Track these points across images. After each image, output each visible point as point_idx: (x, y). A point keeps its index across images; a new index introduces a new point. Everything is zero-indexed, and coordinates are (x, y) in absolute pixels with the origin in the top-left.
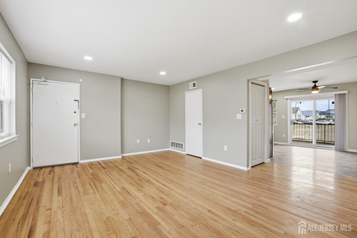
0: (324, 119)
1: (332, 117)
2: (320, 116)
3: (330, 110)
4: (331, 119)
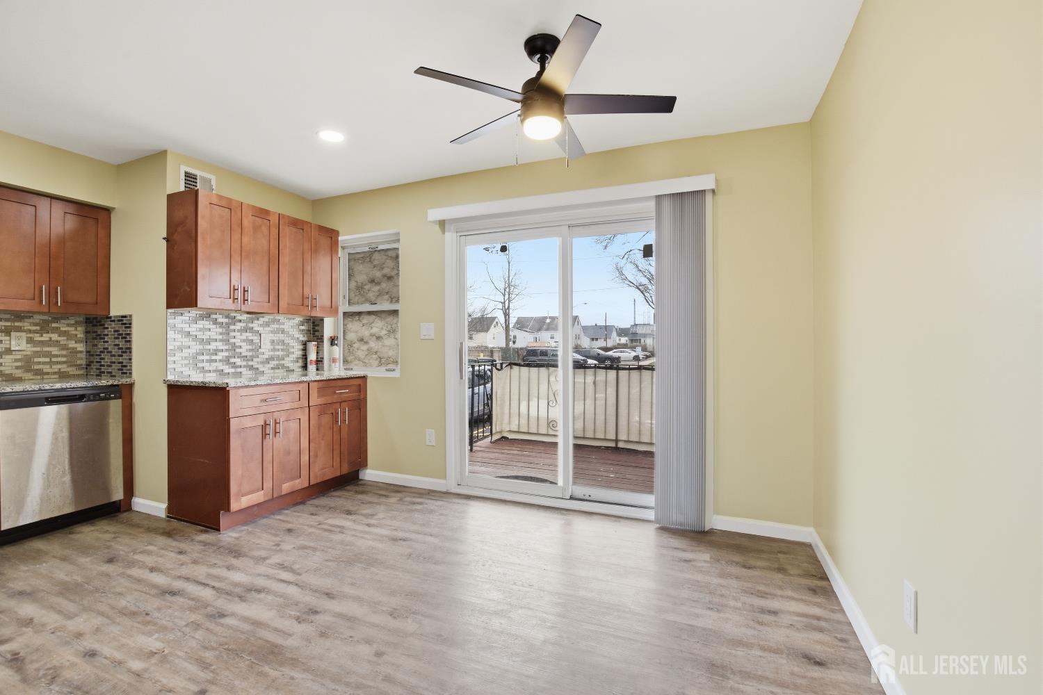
0: (625, 346)
1: (640, 340)
2: (618, 338)
3: (636, 325)
4: (637, 346)
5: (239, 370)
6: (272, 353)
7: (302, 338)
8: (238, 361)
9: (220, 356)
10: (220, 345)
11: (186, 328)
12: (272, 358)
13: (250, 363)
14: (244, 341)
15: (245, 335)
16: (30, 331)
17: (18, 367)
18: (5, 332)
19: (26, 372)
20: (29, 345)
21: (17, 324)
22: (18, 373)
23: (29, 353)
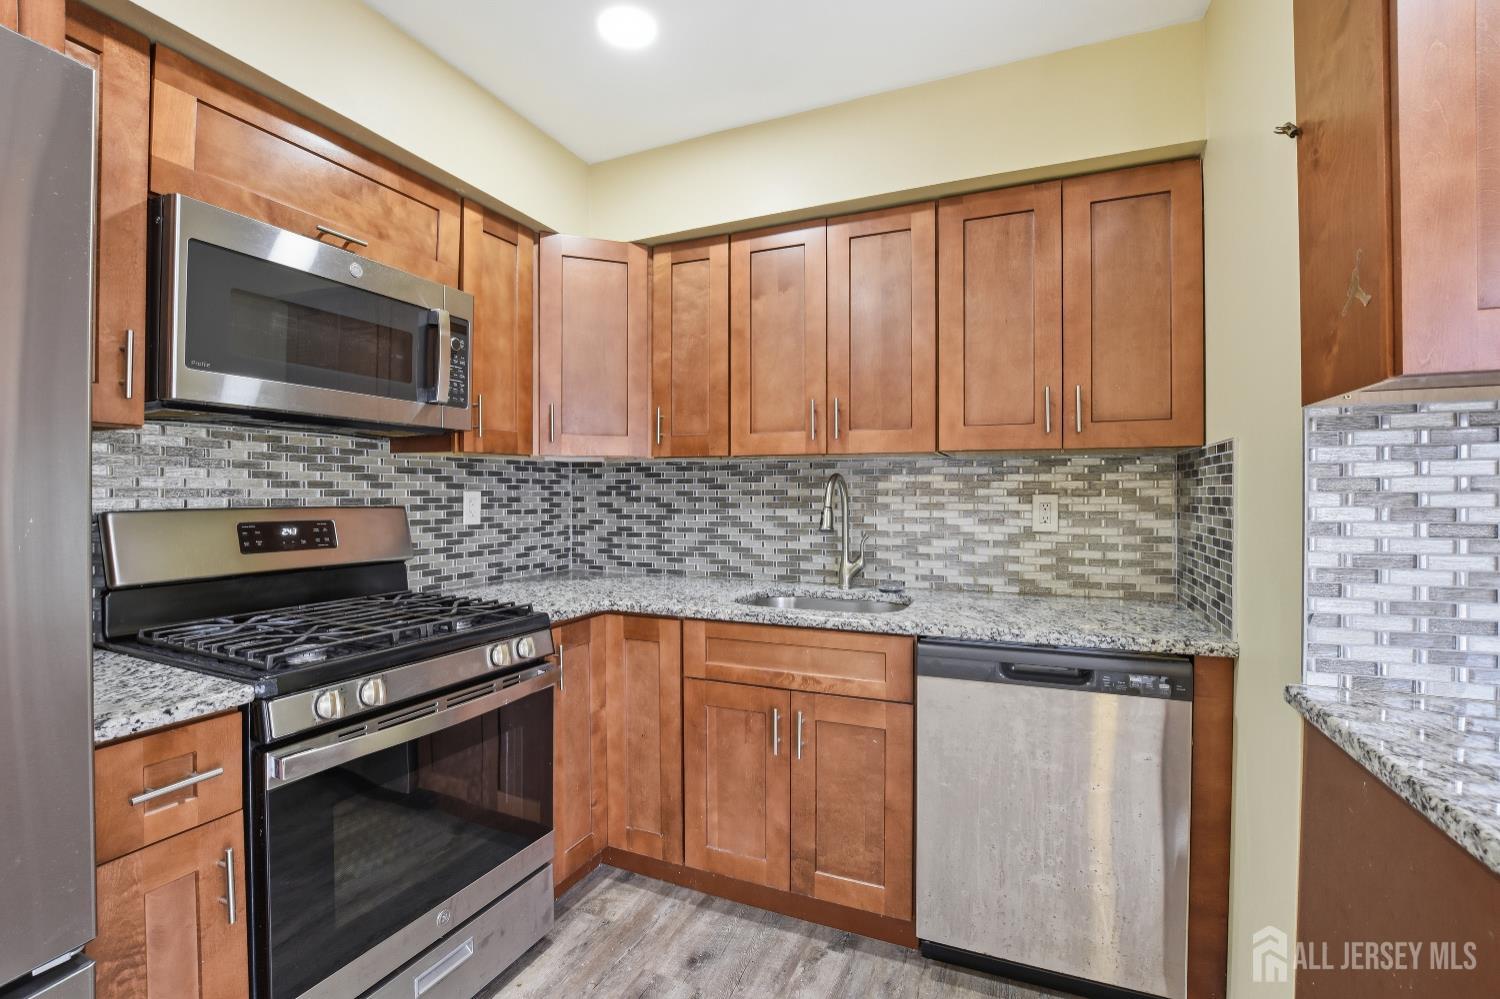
16: (1064, 492)
17: (1043, 568)
18: (1025, 495)
19: (1059, 577)
20: (1063, 523)
21: (1044, 477)
22: (1045, 580)
23: (1063, 539)
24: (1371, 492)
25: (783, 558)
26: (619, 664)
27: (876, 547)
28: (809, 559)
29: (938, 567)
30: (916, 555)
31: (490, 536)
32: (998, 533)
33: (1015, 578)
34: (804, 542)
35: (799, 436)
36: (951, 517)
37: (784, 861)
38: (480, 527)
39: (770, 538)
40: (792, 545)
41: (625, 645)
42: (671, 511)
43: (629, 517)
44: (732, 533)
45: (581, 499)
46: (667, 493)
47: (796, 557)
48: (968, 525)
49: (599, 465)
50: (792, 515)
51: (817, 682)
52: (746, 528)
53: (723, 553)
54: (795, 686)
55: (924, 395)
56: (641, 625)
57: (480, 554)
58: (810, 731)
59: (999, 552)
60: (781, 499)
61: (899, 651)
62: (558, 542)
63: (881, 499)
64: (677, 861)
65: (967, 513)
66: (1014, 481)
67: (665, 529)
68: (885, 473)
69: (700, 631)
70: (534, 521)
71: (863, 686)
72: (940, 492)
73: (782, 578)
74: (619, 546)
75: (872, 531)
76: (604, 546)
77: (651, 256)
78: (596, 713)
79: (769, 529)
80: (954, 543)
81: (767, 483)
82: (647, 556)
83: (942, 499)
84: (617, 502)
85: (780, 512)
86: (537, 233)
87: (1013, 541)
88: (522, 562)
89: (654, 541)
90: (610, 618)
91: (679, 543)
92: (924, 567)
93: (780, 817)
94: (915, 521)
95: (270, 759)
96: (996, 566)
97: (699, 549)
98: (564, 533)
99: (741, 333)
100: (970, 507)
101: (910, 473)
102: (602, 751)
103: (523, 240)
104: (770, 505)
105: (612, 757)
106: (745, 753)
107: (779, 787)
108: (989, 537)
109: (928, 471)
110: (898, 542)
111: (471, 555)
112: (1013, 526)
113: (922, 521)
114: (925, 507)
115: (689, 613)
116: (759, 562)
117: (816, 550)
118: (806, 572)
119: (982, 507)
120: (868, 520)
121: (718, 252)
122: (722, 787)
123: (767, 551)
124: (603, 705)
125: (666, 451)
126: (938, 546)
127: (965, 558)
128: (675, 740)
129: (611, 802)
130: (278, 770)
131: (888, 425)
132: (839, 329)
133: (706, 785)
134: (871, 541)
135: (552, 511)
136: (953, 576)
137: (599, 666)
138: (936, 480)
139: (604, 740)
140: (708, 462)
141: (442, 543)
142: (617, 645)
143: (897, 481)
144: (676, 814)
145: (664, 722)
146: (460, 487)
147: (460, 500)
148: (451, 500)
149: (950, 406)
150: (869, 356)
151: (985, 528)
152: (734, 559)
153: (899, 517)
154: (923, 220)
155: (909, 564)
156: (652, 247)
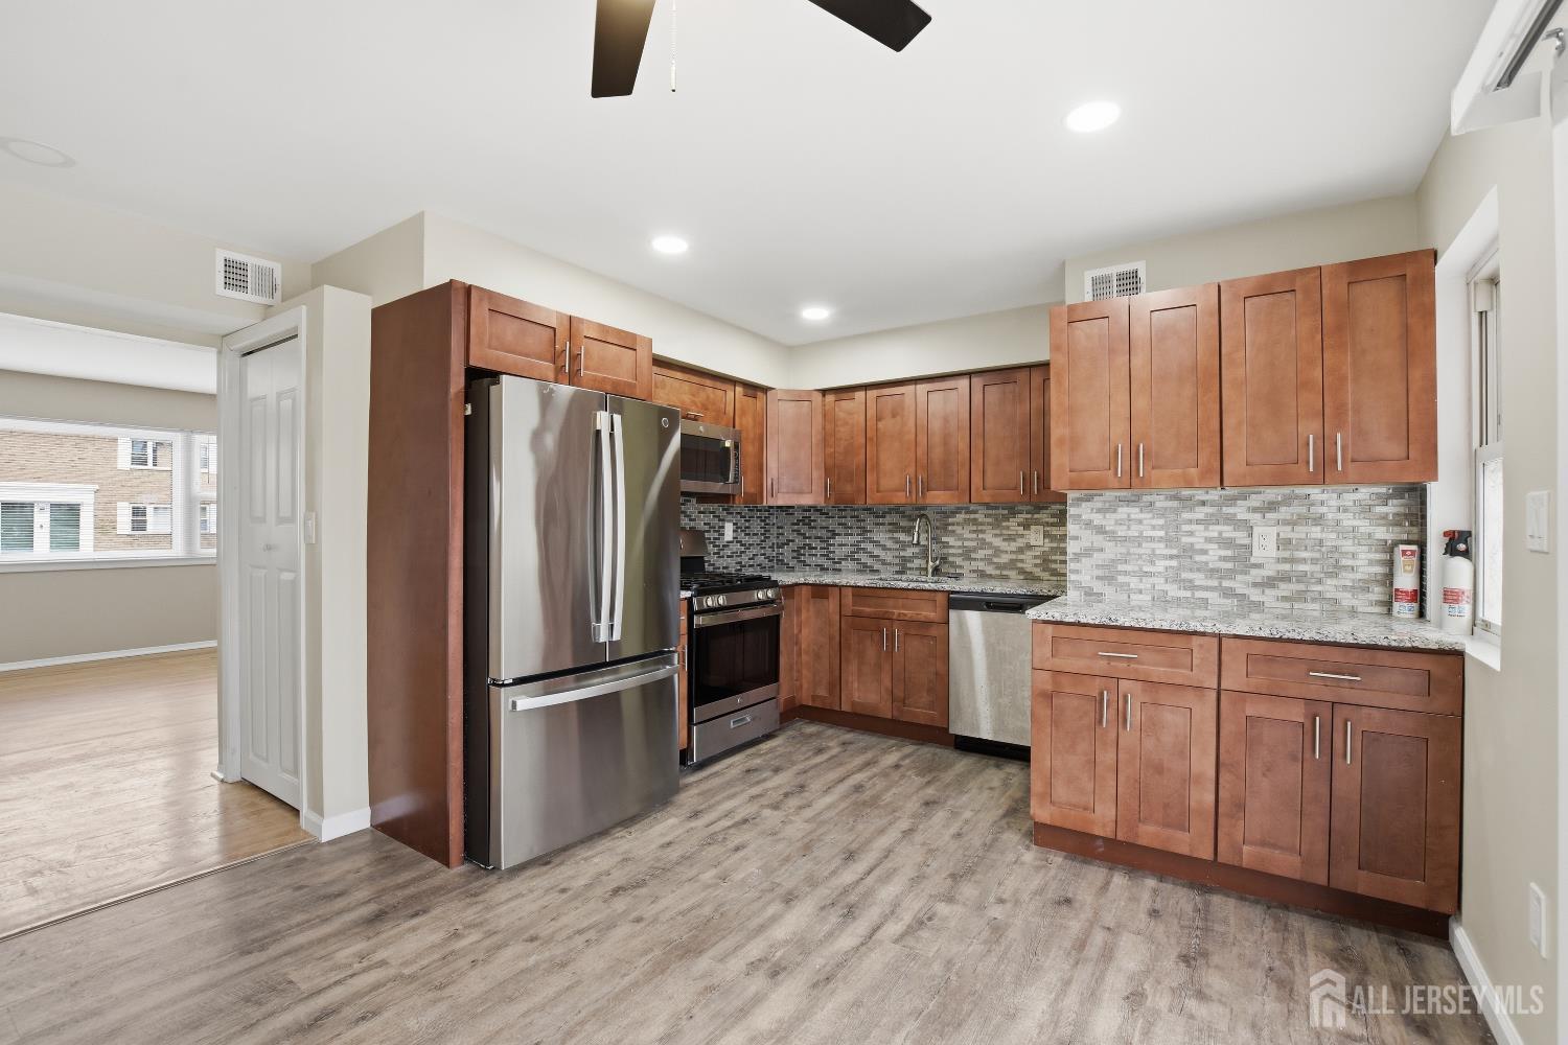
5: (1199, 594)
6: (1287, 567)
7: (1383, 533)
8: (1199, 579)
9: (1161, 565)
10: (1161, 548)
11: (1097, 519)
12: (1285, 578)
13: (1226, 584)
14: (1209, 540)
15: (1214, 531)
16: (1048, 524)
17: (1036, 565)
18: (1026, 526)
19: (1044, 570)
20: (1047, 540)
21: (1036, 516)
22: (1037, 572)
23: (1047, 549)
24: (1088, 524)
25: (897, 561)
26: (808, 611)
27: (949, 554)
28: (910, 561)
29: (981, 566)
30: (970, 559)
31: (737, 547)
32: (1013, 546)
33: (1022, 571)
34: (909, 552)
35: (902, 494)
36: (988, 537)
37: (889, 703)
38: (732, 542)
39: (890, 549)
40: (902, 554)
41: (812, 601)
42: (834, 535)
43: (809, 538)
44: (869, 547)
45: (782, 528)
46: (832, 523)
47: (905, 560)
48: (997, 542)
49: (793, 507)
50: (903, 537)
51: (905, 615)
52: (877, 543)
53: (864, 559)
54: (895, 617)
55: (964, 474)
56: (820, 591)
57: (731, 557)
58: (902, 639)
59: (1014, 557)
60: (896, 528)
61: (941, 598)
62: (769, 552)
63: (950, 528)
64: (837, 708)
65: (996, 535)
66: (1021, 518)
67: (831, 545)
68: (954, 513)
69: (849, 592)
70: (756, 540)
71: (925, 616)
72: (982, 524)
73: (897, 572)
74: (804, 555)
75: (946, 545)
76: (795, 554)
77: (824, 396)
78: (797, 635)
79: (889, 544)
80: (990, 552)
81: (888, 519)
82: (821, 561)
83: (984, 528)
84: (804, 529)
85: (895, 535)
86: (765, 390)
87: (1021, 550)
88: (751, 562)
89: (825, 552)
90: (804, 588)
91: (839, 552)
92: (974, 565)
93: (887, 682)
94: (969, 539)
95: (695, 617)
96: (1012, 565)
97: (850, 557)
98: (772, 547)
99: (872, 439)
100: (998, 532)
101: (966, 513)
102: (799, 655)
103: (759, 394)
104: (890, 531)
105: (804, 657)
106: (871, 652)
107: (887, 667)
108: (1009, 549)
109: (975, 512)
110: (960, 551)
111: (728, 557)
112: (1020, 542)
113: (972, 540)
114: (975, 531)
115: (844, 583)
116: (884, 563)
117: (915, 556)
118: (910, 569)
119: (1005, 532)
120: (944, 539)
121: (860, 395)
122: (859, 670)
123: (888, 557)
124: (800, 631)
125: (832, 503)
126: (981, 554)
127: (995, 560)
128: (837, 647)
129: (804, 681)
130: (699, 621)
131: (946, 489)
132: (922, 439)
133: (852, 668)
134: (945, 551)
135: (766, 535)
136: (990, 570)
137: (799, 611)
138: (980, 517)
139: (800, 649)
140: (856, 506)
141: (716, 550)
142: (808, 601)
143: (960, 517)
144: (837, 684)
145: (831, 638)
146: (723, 520)
147: (723, 527)
148: (720, 527)
149: (977, 480)
150: (937, 453)
151: (1006, 544)
152: (869, 561)
153: (960, 538)
154: (963, 383)
155: (966, 564)
156: (824, 392)
